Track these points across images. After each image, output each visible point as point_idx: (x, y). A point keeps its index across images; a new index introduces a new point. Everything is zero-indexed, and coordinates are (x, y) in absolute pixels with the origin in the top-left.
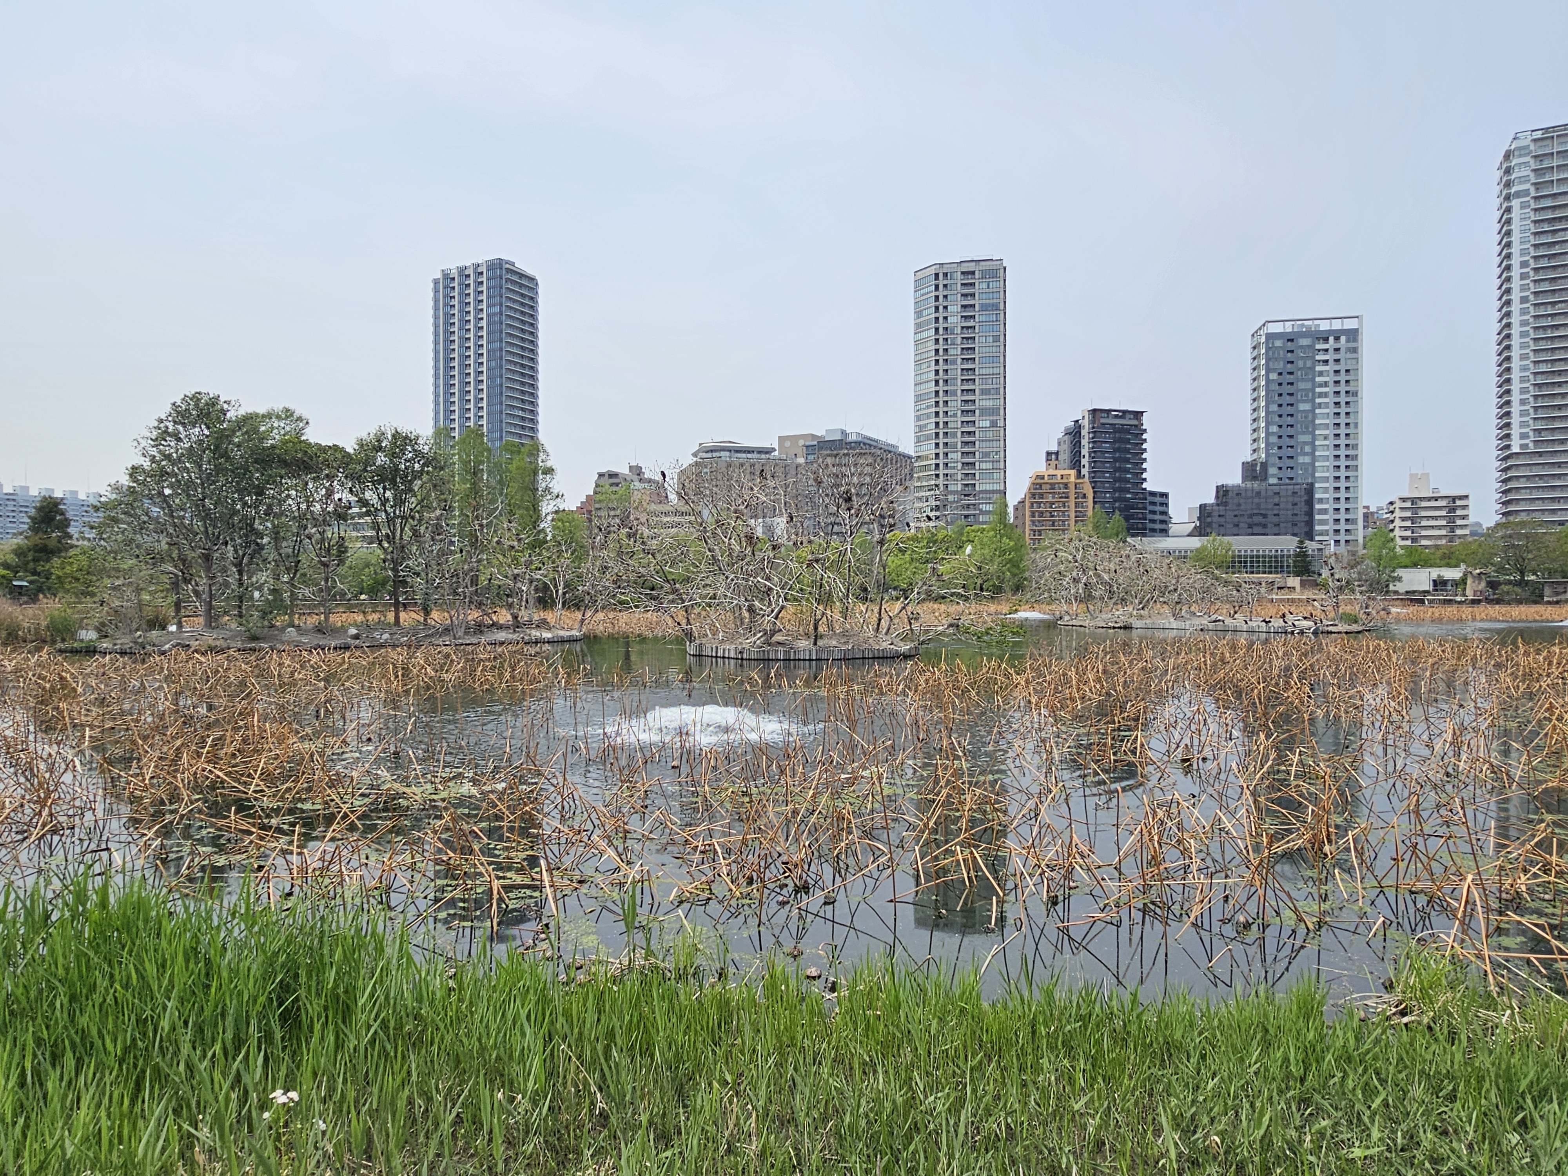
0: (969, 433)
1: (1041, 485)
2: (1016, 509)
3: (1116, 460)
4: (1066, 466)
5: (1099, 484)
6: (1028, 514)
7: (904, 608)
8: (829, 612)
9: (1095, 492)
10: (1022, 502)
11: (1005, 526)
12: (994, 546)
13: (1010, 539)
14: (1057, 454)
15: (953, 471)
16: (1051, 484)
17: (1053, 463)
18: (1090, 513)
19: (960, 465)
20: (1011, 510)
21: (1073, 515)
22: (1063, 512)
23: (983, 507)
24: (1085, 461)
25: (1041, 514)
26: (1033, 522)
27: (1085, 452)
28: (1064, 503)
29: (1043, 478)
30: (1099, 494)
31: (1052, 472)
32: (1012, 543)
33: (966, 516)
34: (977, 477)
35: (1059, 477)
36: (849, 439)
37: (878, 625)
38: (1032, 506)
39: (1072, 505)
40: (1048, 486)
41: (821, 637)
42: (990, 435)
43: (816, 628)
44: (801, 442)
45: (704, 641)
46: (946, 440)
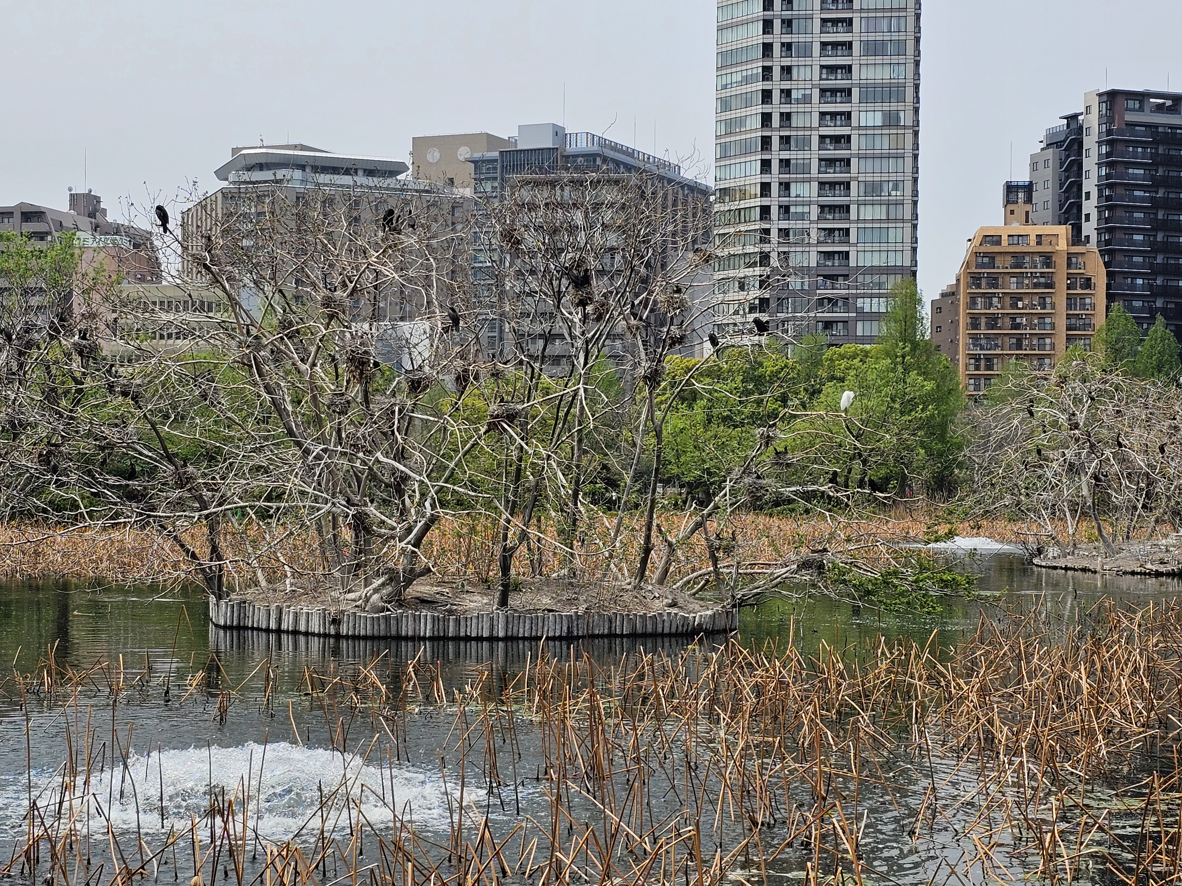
0: (837, 139)
1: (992, 257)
2: (937, 308)
3: (1156, 204)
4: (1049, 214)
5: (1119, 257)
6: (963, 320)
7: (698, 525)
8: (533, 532)
9: (1109, 274)
10: (950, 295)
11: (915, 346)
12: (889, 390)
13: (925, 374)
14: (1029, 188)
15: (799, 224)
16: (1014, 255)
17: (1021, 208)
18: (1100, 320)
19: (815, 211)
20: (926, 311)
21: (1062, 323)
22: (1041, 317)
23: (865, 305)
24: (1090, 207)
25: (993, 321)
26: (975, 338)
27: (1090, 185)
28: (1043, 298)
29: (996, 240)
30: (1119, 279)
31: (1017, 228)
32: (929, 386)
33: (828, 325)
34: (853, 238)
35: (1033, 239)
36: (571, 149)
37: (644, 561)
38: (972, 303)
39: (1061, 301)
40: (1009, 260)
41: (517, 588)
42: (883, 145)
43: (505, 568)
44: (464, 153)
45: (250, 594)
46: (785, 155)
